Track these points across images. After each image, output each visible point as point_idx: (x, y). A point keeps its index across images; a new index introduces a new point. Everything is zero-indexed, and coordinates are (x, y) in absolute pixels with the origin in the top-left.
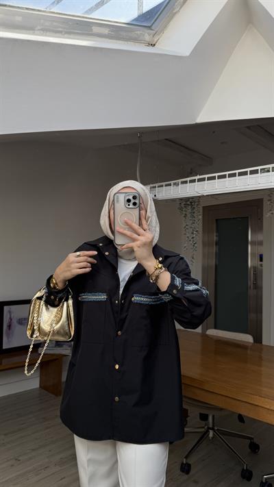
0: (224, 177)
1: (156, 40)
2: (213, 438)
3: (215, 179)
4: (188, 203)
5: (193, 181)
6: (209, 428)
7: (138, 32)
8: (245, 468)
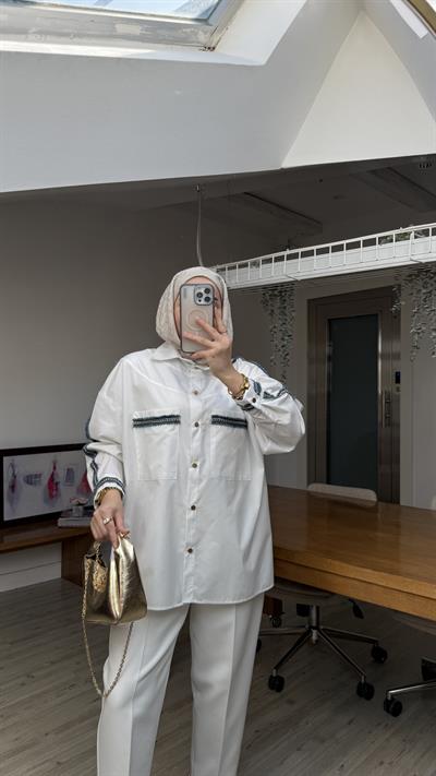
0: (326, 250)
1: (216, 40)
3: (313, 254)
4: (276, 292)
5: (282, 258)
6: (311, 627)
7: (188, 30)
8: (363, 681)
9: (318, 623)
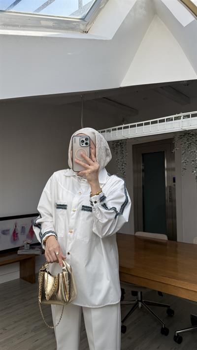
0: (141, 125)
1: (88, 28)
2: (141, 307)
3: (135, 127)
4: (118, 144)
5: (121, 128)
6: (138, 301)
7: (76, 24)
8: (163, 327)
9: (141, 299)
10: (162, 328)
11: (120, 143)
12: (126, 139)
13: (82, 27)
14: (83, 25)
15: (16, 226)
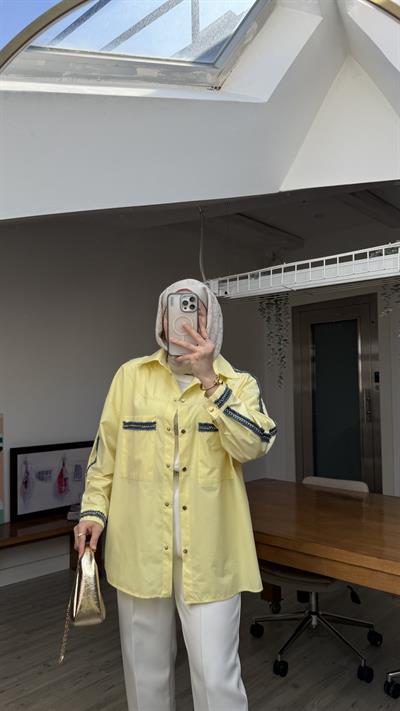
0: (320, 264)
1: (221, 81)
2: (316, 626)
3: (308, 267)
4: (272, 301)
5: (278, 271)
7: (198, 72)
8: (363, 664)
9: (317, 609)
10: (360, 667)
11: (276, 301)
12: (287, 293)
13: (210, 79)
14: (213, 74)
15: (64, 465)
